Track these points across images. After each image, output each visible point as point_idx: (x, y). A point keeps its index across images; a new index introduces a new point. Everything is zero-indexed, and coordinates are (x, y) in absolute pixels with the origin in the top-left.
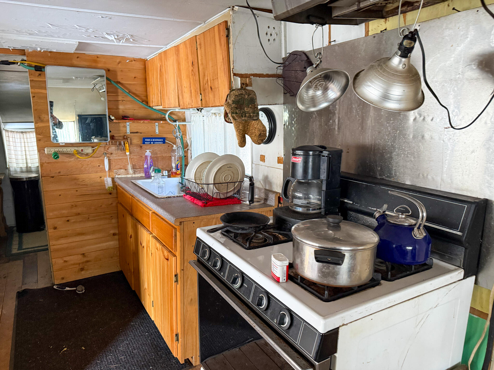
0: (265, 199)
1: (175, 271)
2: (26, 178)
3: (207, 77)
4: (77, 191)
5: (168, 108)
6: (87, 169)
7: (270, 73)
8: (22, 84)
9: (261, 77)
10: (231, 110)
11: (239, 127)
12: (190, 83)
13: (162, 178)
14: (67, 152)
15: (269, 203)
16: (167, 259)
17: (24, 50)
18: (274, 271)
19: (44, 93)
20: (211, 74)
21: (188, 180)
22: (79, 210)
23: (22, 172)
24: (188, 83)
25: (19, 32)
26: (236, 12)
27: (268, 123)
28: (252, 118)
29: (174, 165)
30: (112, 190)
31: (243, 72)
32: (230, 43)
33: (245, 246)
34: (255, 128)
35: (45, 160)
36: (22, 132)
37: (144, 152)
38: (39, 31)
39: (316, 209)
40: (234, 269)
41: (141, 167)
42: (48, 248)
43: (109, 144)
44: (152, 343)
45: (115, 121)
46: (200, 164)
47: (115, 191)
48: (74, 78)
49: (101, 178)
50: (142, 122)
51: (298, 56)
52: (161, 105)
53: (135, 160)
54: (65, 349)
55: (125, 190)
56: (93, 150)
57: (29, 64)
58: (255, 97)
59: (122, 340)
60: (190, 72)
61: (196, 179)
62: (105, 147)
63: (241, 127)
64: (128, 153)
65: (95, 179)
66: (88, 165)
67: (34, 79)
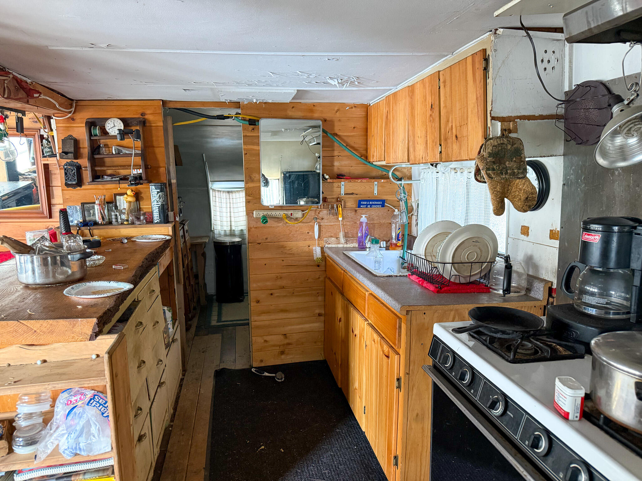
0: (527, 288)
1: (397, 373)
2: (230, 242)
3: (452, 123)
4: (283, 260)
5: (392, 163)
6: (295, 236)
7: (545, 113)
8: (232, 139)
9: (532, 120)
10: (486, 165)
11: (495, 188)
12: (427, 132)
13: (380, 250)
14: (276, 216)
15: (532, 294)
16: (388, 357)
17: (240, 102)
18: (560, 402)
19: (256, 150)
20: (458, 119)
21: (416, 256)
22: (283, 283)
23: (226, 235)
24: (423, 132)
25: (239, 84)
26: (499, 36)
27: (537, 182)
28: (516, 176)
29: (394, 235)
30: (321, 262)
31: (505, 115)
32: (488, 78)
33: (506, 357)
34: (519, 189)
35: (253, 224)
36: (229, 192)
37: (358, 217)
38: (259, 81)
39: (621, 313)
40: (490, 387)
41: (354, 235)
42: (249, 323)
43: (321, 207)
44: (361, 460)
45: (329, 180)
46: (433, 236)
47: (324, 263)
48: (283, 130)
49: (309, 246)
50: (360, 180)
51: (593, 89)
52: (385, 160)
53: (348, 227)
54: (263, 447)
55: (335, 263)
56: (303, 214)
57: (243, 117)
58: (521, 146)
59: (326, 449)
60: (428, 118)
61: (426, 255)
62: (316, 211)
63: (498, 188)
64: (340, 219)
65: (303, 248)
66: (296, 231)
67: (248, 134)
